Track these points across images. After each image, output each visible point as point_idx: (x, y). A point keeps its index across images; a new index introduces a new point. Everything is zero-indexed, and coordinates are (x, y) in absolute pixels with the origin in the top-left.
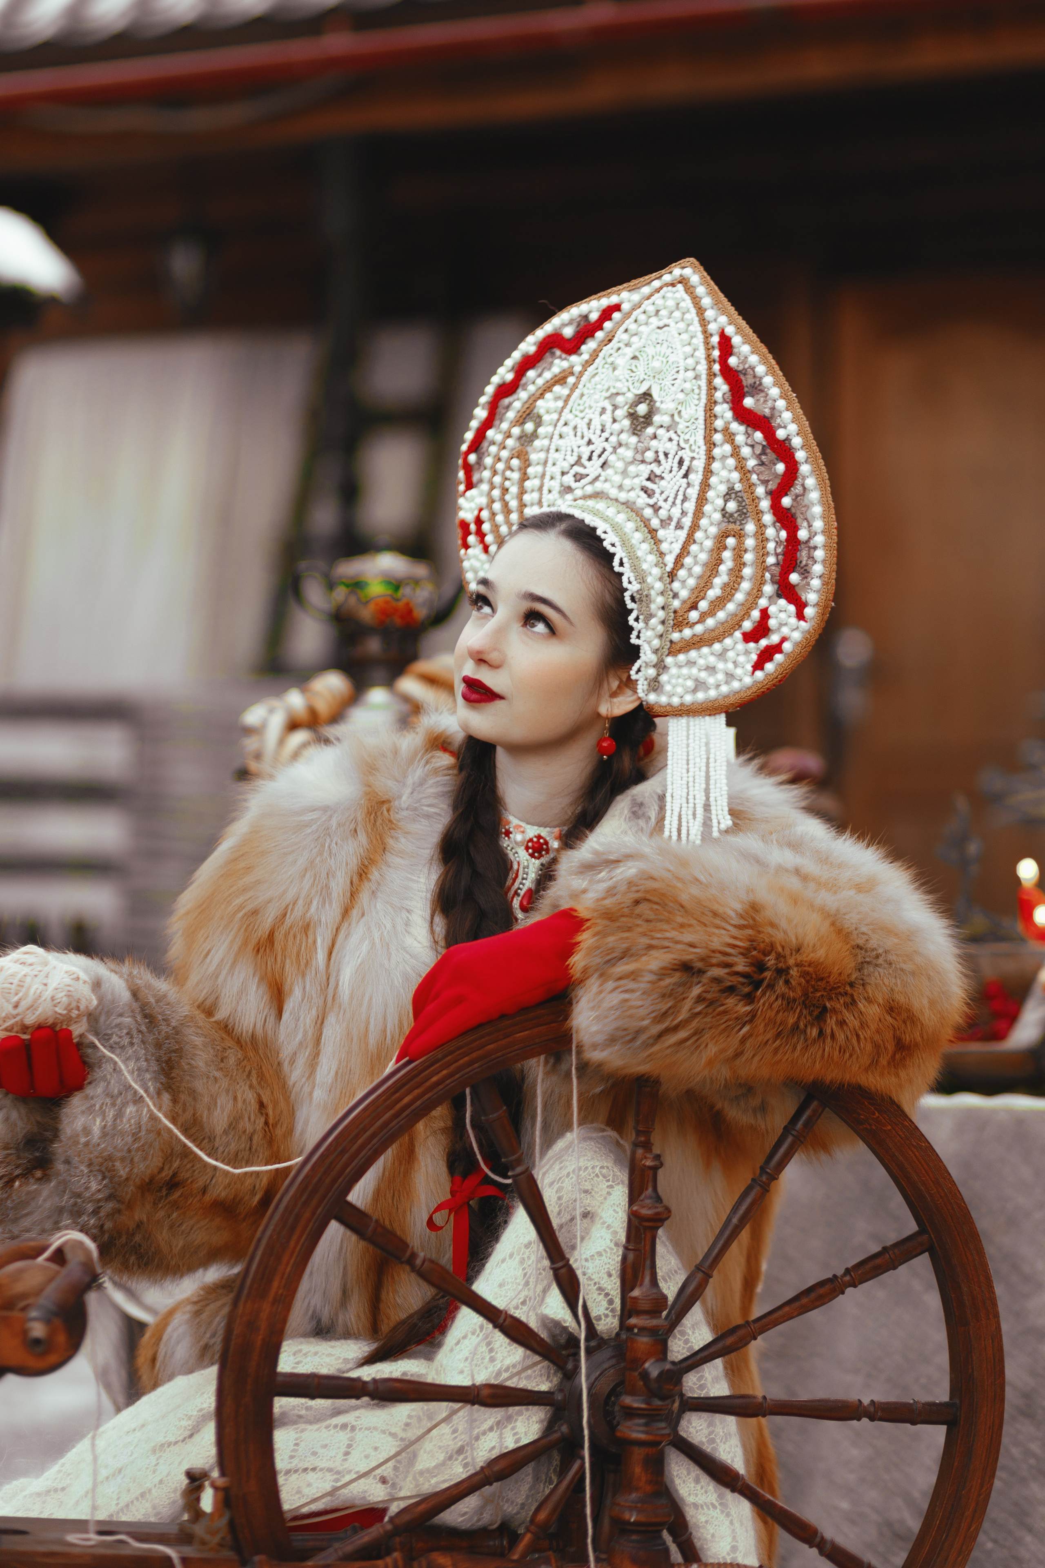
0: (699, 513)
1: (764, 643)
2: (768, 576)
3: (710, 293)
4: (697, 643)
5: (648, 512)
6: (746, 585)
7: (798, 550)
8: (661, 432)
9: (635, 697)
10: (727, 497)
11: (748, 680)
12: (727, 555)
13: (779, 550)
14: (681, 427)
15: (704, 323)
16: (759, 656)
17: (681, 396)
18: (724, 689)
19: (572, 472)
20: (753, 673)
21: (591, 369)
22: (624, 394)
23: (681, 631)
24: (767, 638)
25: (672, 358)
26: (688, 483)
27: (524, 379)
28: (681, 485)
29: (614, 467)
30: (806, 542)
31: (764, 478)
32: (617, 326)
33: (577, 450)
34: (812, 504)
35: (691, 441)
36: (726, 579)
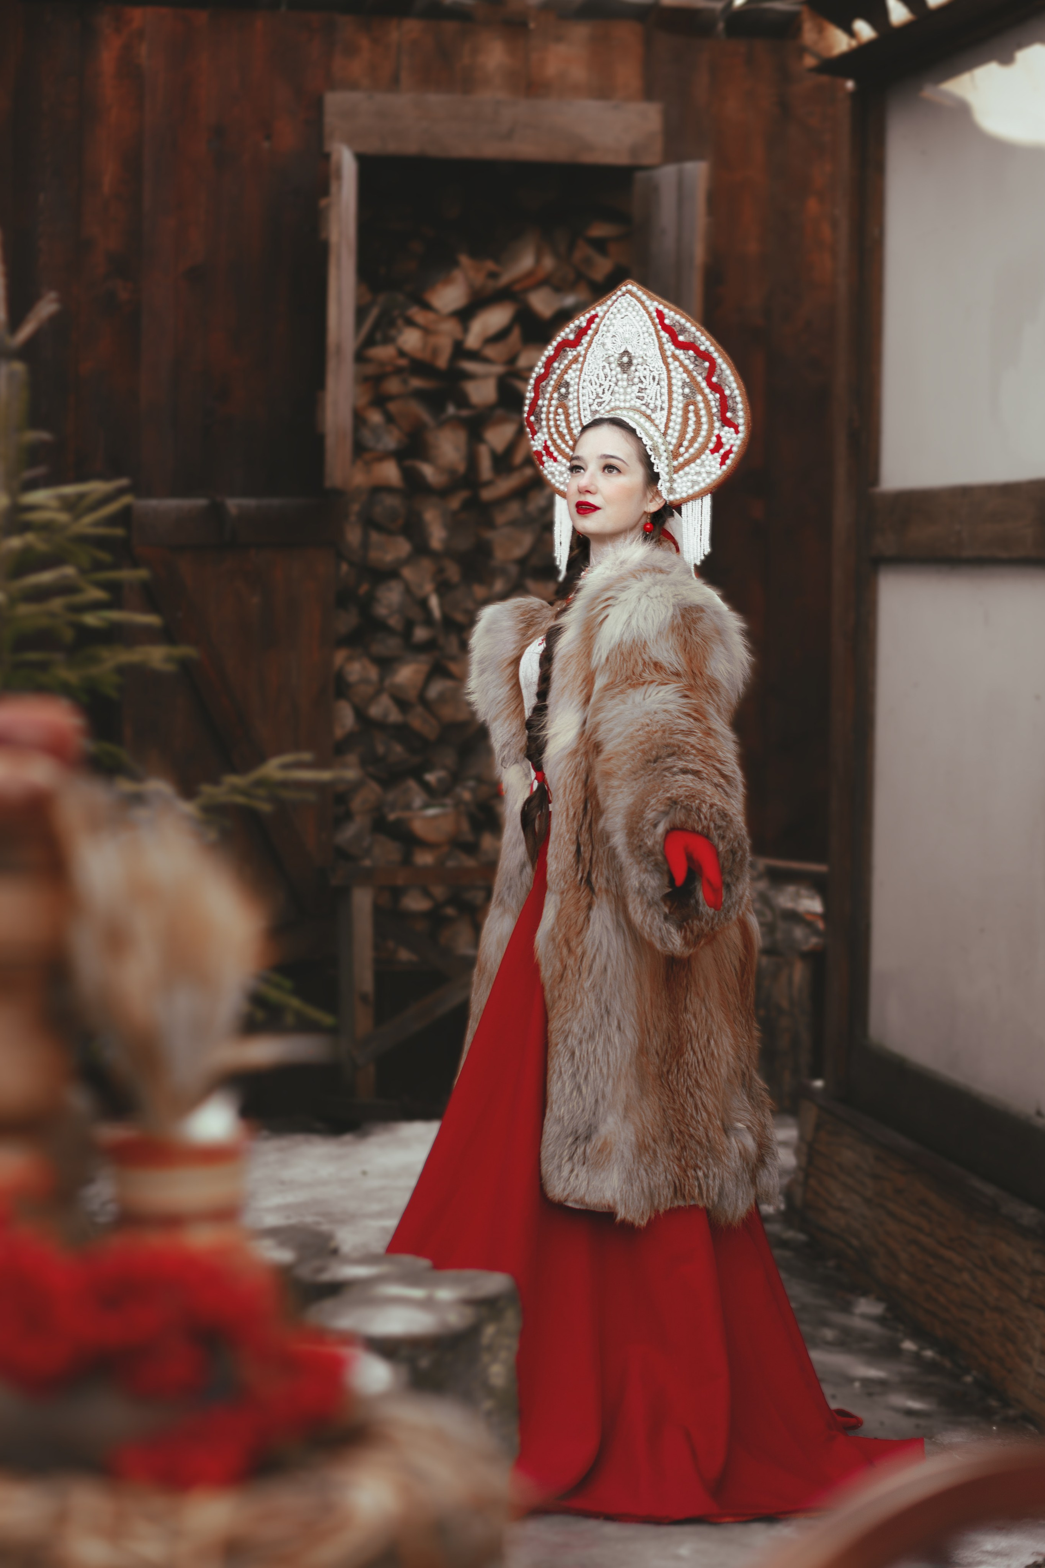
0: (670, 399)
1: (722, 451)
2: (715, 418)
3: (644, 293)
4: (687, 463)
5: (644, 408)
6: (705, 427)
7: (726, 401)
8: (639, 367)
9: (662, 500)
10: (683, 387)
11: (719, 472)
12: (691, 415)
13: (717, 404)
14: (649, 360)
15: (646, 308)
16: (721, 458)
17: (645, 347)
18: (708, 481)
19: (596, 402)
20: (720, 468)
21: (590, 350)
22: (613, 356)
23: (677, 460)
24: (724, 449)
25: (634, 330)
26: (661, 387)
27: (551, 369)
28: (657, 390)
29: (618, 393)
30: (731, 395)
31: (699, 372)
32: (599, 325)
33: (594, 391)
34: (728, 377)
35: (656, 366)
36: (694, 427)
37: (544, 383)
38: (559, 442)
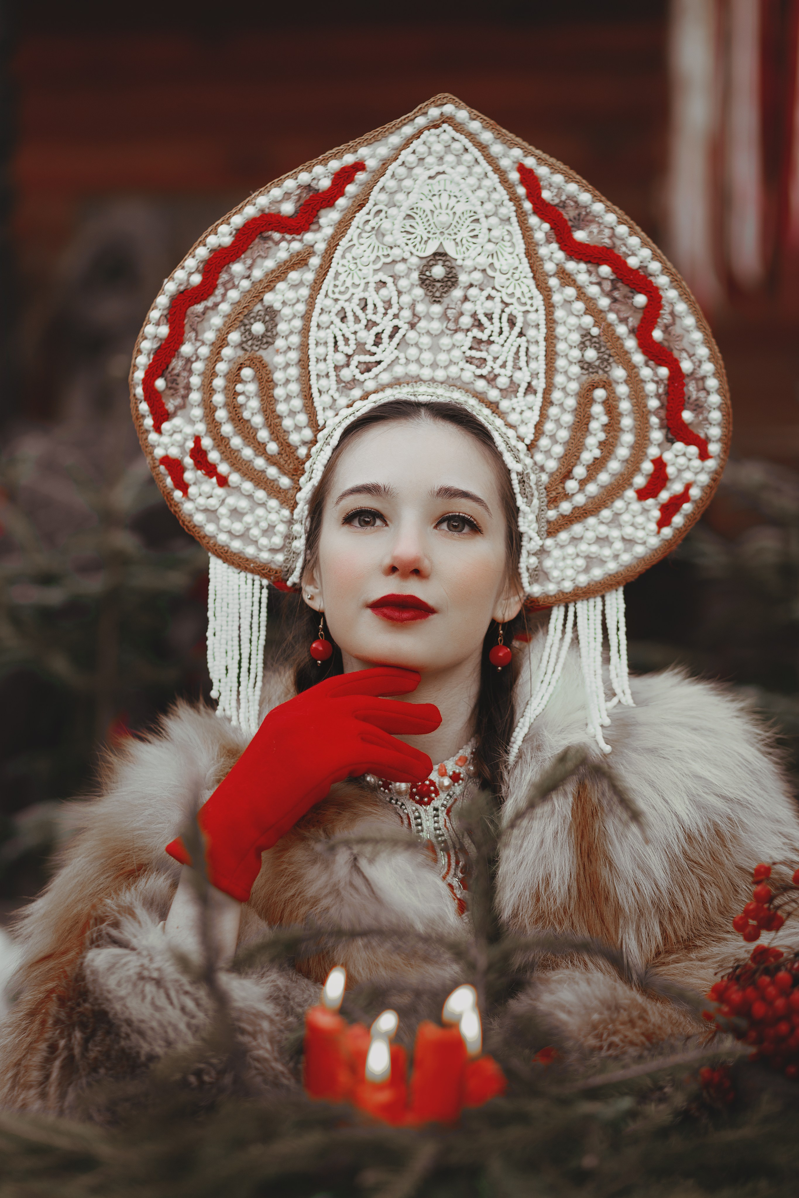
0: (550, 371)
1: (664, 496)
2: (654, 420)
3: (486, 126)
4: (580, 514)
5: (481, 385)
7: (684, 385)
9: (521, 595)
10: (583, 347)
11: (654, 542)
13: (661, 391)
14: (499, 279)
15: (491, 160)
16: (661, 510)
17: (490, 247)
18: (626, 558)
19: (354, 362)
20: (659, 532)
22: (404, 260)
23: (557, 507)
24: (668, 490)
25: (460, 208)
26: (528, 341)
27: (224, 277)
28: (520, 346)
29: (416, 344)
30: (692, 373)
31: (623, 315)
32: (369, 187)
33: (352, 337)
34: (688, 331)
35: (518, 294)
36: (602, 436)
37: (199, 308)
38: (236, 442)
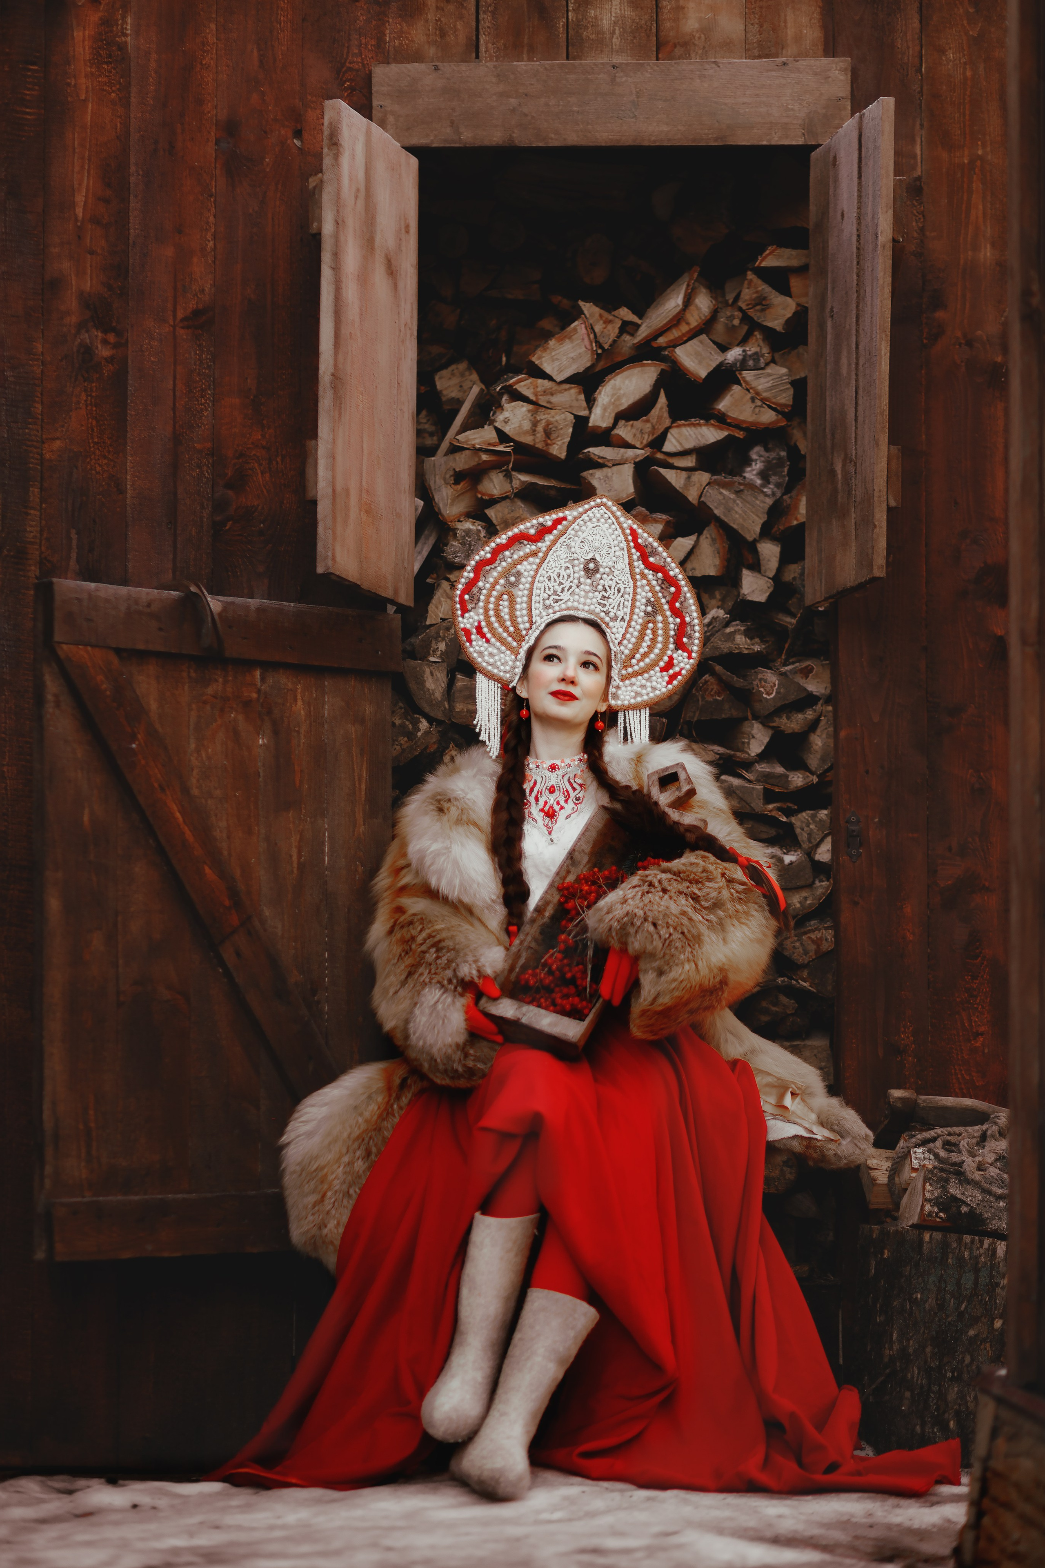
0: (632, 613)
1: (671, 672)
2: (671, 640)
4: (636, 674)
5: (603, 614)
6: (659, 646)
7: (686, 627)
9: (607, 703)
10: (646, 605)
11: (664, 690)
12: (649, 632)
13: (676, 628)
14: (616, 573)
15: (620, 524)
16: (669, 677)
17: (614, 559)
18: (652, 695)
19: (551, 598)
20: (667, 686)
21: (554, 549)
22: (578, 559)
23: (627, 669)
24: (673, 669)
25: (604, 541)
26: (624, 600)
27: (501, 556)
28: (621, 601)
29: (578, 595)
30: (690, 623)
31: (665, 595)
32: (567, 528)
33: (552, 588)
34: (690, 605)
35: (623, 580)
36: (649, 643)
37: (488, 568)
38: (496, 625)
